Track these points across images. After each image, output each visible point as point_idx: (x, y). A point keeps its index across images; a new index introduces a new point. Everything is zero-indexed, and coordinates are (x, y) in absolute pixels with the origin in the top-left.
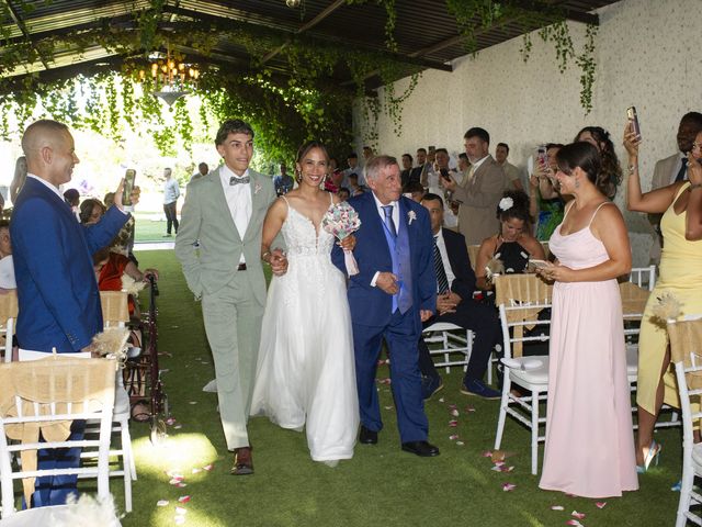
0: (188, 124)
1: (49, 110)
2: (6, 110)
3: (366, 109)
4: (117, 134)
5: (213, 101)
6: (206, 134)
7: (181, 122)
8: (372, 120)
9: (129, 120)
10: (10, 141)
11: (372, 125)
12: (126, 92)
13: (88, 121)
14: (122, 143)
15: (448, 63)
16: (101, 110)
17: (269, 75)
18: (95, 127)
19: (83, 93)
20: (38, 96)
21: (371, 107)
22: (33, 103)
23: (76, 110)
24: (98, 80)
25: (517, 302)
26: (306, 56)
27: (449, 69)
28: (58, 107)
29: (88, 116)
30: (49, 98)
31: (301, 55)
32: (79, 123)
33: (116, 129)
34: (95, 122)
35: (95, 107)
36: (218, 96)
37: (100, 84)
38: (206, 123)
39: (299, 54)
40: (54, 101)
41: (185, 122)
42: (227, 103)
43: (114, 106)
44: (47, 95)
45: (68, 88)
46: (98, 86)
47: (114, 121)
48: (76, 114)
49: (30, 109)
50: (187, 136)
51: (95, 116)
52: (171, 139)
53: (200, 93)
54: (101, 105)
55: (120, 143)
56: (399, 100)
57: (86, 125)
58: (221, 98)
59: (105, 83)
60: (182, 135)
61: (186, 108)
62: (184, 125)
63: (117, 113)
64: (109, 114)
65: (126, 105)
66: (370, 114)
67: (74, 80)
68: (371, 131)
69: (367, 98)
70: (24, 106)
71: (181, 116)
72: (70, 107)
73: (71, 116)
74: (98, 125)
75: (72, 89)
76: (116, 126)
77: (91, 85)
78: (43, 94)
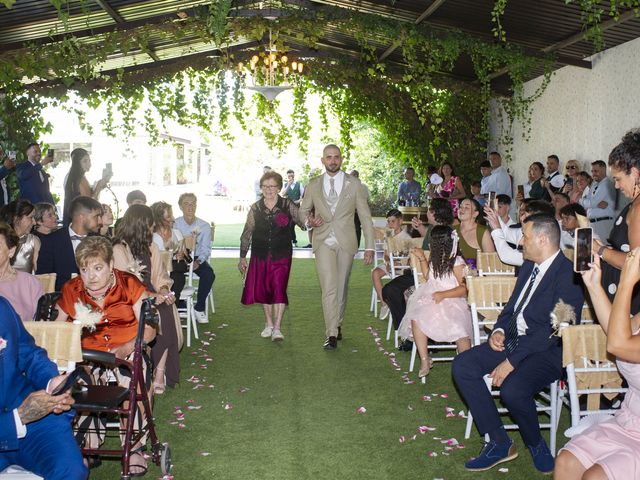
0: (306, 123)
1: (156, 104)
2: (112, 104)
3: (500, 110)
4: (226, 131)
5: (334, 98)
6: (324, 134)
7: (298, 120)
8: (506, 123)
9: (239, 117)
10: (114, 136)
11: (506, 128)
12: (238, 86)
13: (196, 116)
14: (230, 141)
15: (588, 59)
16: (209, 106)
17: (382, 70)
18: (202, 123)
19: (192, 86)
20: (145, 89)
21: (506, 108)
22: (139, 97)
23: (184, 104)
24: (209, 73)
25: (593, 362)
26: (424, 49)
27: (588, 65)
28: (166, 101)
29: (196, 111)
30: (156, 92)
31: (417, 47)
32: (185, 118)
33: (225, 127)
34: (203, 119)
35: (203, 102)
36: (340, 93)
37: (212, 78)
38: (325, 122)
39: (415, 47)
40: (160, 94)
41: (303, 120)
42: (349, 100)
43: (224, 101)
44: (153, 89)
45: (177, 81)
46: (208, 80)
47: (223, 117)
48: (183, 108)
49: (137, 103)
50: (304, 135)
51: (203, 113)
52: (287, 139)
53: (320, 90)
54: (210, 100)
55: (228, 141)
56: (529, 100)
57: (193, 121)
58: (343, 96)
59: (215, 77)
60: (298, 134)
61: (305, 105)
62: (301, 124)
63: (227, 109)
64: (218, 111)
65: (237, 101)
66: (505, 115)
67: (184, 73)
68: (505, 134)
69: (502, 98)
70: (131, 99)
71: (299, 114)
72: (177, 102)
73: (178, 112)
74: (207, 121)
75: (181, 83)
76: (225, 123)
77: (201, 78)
78: (151, 88)
